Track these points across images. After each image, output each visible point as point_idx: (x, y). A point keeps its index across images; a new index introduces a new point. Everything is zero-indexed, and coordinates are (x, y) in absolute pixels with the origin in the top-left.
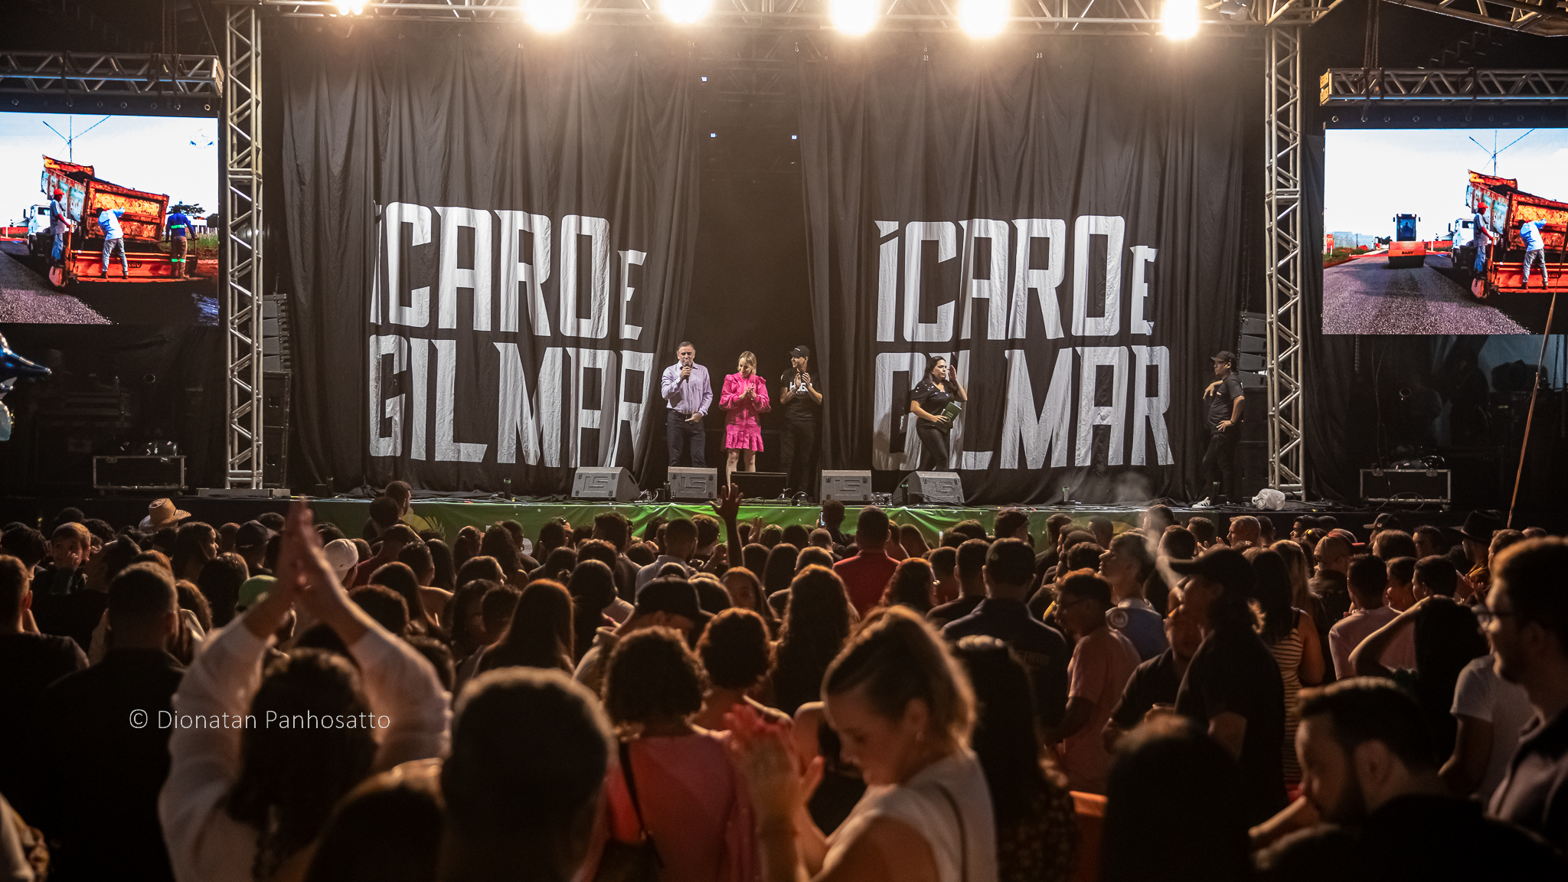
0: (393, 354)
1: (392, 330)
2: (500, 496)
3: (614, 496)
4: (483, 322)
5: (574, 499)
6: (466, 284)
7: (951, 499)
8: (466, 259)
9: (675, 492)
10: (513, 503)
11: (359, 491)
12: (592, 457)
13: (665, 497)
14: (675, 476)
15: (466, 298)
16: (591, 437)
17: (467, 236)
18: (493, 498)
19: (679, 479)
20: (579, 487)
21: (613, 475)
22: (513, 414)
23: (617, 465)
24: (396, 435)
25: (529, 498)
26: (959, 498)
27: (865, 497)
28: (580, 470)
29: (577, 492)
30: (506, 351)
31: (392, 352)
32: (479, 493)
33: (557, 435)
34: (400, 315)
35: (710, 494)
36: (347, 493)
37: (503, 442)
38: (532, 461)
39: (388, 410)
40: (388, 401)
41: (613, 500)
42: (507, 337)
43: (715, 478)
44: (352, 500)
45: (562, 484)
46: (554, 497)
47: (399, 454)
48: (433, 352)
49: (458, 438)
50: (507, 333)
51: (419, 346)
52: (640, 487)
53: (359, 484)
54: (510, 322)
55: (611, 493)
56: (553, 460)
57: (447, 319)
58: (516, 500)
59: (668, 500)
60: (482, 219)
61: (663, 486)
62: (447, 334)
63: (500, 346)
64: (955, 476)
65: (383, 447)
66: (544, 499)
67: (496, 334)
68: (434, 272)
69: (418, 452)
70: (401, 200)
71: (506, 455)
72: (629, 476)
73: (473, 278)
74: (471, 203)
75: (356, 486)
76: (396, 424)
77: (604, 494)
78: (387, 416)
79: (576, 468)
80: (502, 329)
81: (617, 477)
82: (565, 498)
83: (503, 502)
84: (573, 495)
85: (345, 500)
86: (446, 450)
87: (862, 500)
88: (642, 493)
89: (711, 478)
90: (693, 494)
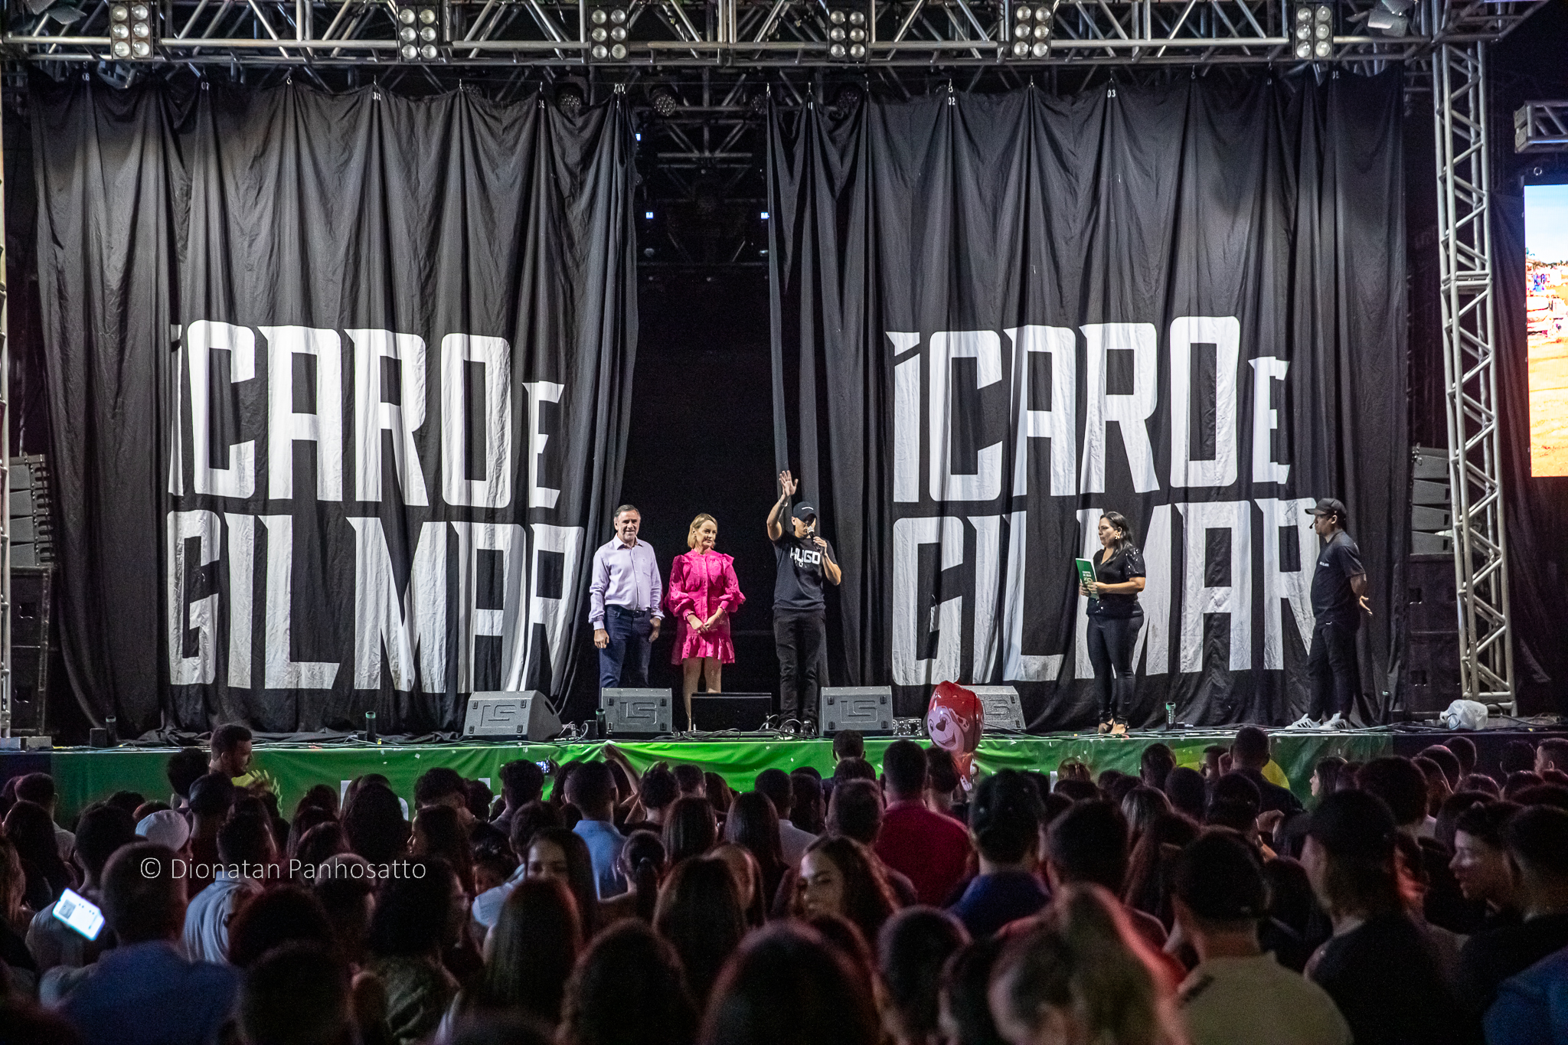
0: (200, 538)
1: (199, 502)
2: (361, 737)
3: (525, 732)
4: (330, 489)
5: (467, 738)
6: (305, 435)
7: (1007, 723)
8: (306, 400)
9: (612, 723)
10: (379, 747)
11: (152, 735)
12: (491, 677)
13: (599, 732)
14: (611, 702)
15: (305, 454)
16: (492, 651)
17: (306, 366)
18: (350, 741)
19: (617, 704)
20: (474, 722)
21: (523, 704)
22: (377, 617)
23: (529, 688)
24: (205, 654)
25: (401, 738)
26: (1017, 722)
27: (885, 724)
28: (476, 697)
29: (472, 729)
30: (364, 529)
31: (198, 535)
32: (329, 733)
33: (441, 646)
34: (211, 481)
35: (663, 726)
36: (135, 738)
37: (361, 659)
38: (404, 686)
39: (193, 617)
40: (193, 605)
41: (523, 738)
42: (367, 509)
43: (670, 703)
44: (144, 750)
45: (449, 717)
46: (436, 736)
47: (210, 680)
48: (261, 533)
49: (296, 655)
50: (365, 504)
51: (240, 526)
52: (561, 717)
53: (153, 724)
54: (369, 489)
55: (520, 728)
56: (435, 681)
57: (281, 486)
58: (383, 743)
59: (602, 735)
60: (326, 344)
61: (594, 717)
62: (281, 507)
63: (355, 522)
64: (1011, 691)
65: (188, 672)
66: (422, 738)
67: (350, 505)
68: (259, 418)
69: (239, 676)
70: (208, 317)
71: (366, 676)
72: (547, 704)
73: (315, 426)
74: (309, 319)
75: (151, 728)
76: (205, 637)
77: (510, 729)
78: (192, 626)
79: (468, 695)
80: (359, 498)
81: (529, 705)
82: (453, 737)
83: (364, 746)
84: (466, 733)
85: (134, 750)
86: (280, 672)
87: (879, 728)
88: (565, 727)
89: (663, 703)
90: (638, 726)
